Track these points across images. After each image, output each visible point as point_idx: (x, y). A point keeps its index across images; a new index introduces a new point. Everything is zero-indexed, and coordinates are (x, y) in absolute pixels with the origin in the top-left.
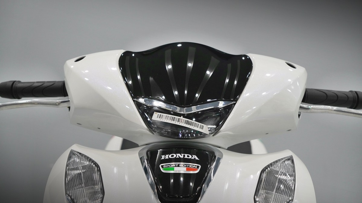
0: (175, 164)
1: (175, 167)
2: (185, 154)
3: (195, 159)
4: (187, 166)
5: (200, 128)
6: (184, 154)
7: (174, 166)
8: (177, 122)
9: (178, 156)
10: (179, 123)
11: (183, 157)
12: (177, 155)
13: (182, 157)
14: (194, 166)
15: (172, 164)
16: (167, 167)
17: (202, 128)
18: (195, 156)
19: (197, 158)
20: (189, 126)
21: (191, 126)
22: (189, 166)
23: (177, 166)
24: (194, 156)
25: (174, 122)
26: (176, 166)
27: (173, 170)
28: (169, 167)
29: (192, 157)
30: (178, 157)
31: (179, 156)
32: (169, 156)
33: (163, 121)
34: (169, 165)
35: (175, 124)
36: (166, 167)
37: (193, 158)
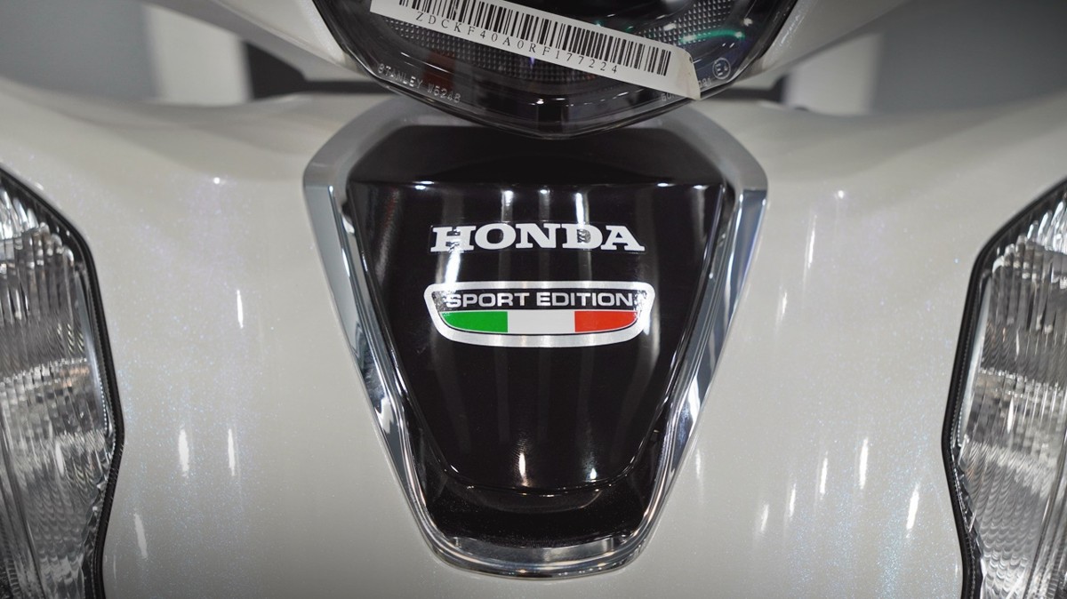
0: (512, 291)
1: (510, 313)
2: (564, 226)
3: (621, 246)
4: (578, 300)
5: (651, 69)
6: (558, 226)
7: (505, 306)
8: (515, 40)
9: (524, 237)
10: (527, 43)
11: (553, 245)
12: (518, 232)
13: (548, 242)
14: (619, 295)
15: (496, 292)
16: (470, 307)
17: (663, 70)
18: (623, 230)
19: (633, 245)
20: (588, 60)
21: (599, 63)
22: (589, 300)
23: (522, 303)
24: (614, 229)
25: (502, 37)
26: (516, 306)
27: (502, 329)
28: (477, 306)
29: (606, 235)
30: (524, 244)
31: (531, 239)
32: (473, 234)
33: (437, 28)
34: (478, 292)
35: (505, 48)
36: (461, 308)
37: (609, 246)
